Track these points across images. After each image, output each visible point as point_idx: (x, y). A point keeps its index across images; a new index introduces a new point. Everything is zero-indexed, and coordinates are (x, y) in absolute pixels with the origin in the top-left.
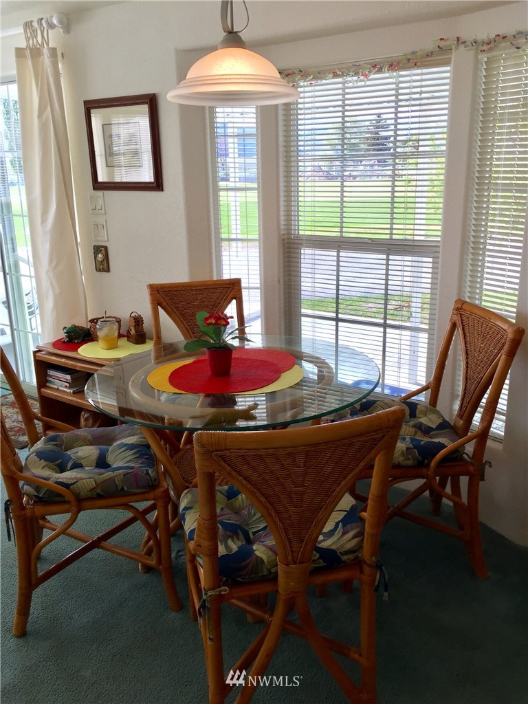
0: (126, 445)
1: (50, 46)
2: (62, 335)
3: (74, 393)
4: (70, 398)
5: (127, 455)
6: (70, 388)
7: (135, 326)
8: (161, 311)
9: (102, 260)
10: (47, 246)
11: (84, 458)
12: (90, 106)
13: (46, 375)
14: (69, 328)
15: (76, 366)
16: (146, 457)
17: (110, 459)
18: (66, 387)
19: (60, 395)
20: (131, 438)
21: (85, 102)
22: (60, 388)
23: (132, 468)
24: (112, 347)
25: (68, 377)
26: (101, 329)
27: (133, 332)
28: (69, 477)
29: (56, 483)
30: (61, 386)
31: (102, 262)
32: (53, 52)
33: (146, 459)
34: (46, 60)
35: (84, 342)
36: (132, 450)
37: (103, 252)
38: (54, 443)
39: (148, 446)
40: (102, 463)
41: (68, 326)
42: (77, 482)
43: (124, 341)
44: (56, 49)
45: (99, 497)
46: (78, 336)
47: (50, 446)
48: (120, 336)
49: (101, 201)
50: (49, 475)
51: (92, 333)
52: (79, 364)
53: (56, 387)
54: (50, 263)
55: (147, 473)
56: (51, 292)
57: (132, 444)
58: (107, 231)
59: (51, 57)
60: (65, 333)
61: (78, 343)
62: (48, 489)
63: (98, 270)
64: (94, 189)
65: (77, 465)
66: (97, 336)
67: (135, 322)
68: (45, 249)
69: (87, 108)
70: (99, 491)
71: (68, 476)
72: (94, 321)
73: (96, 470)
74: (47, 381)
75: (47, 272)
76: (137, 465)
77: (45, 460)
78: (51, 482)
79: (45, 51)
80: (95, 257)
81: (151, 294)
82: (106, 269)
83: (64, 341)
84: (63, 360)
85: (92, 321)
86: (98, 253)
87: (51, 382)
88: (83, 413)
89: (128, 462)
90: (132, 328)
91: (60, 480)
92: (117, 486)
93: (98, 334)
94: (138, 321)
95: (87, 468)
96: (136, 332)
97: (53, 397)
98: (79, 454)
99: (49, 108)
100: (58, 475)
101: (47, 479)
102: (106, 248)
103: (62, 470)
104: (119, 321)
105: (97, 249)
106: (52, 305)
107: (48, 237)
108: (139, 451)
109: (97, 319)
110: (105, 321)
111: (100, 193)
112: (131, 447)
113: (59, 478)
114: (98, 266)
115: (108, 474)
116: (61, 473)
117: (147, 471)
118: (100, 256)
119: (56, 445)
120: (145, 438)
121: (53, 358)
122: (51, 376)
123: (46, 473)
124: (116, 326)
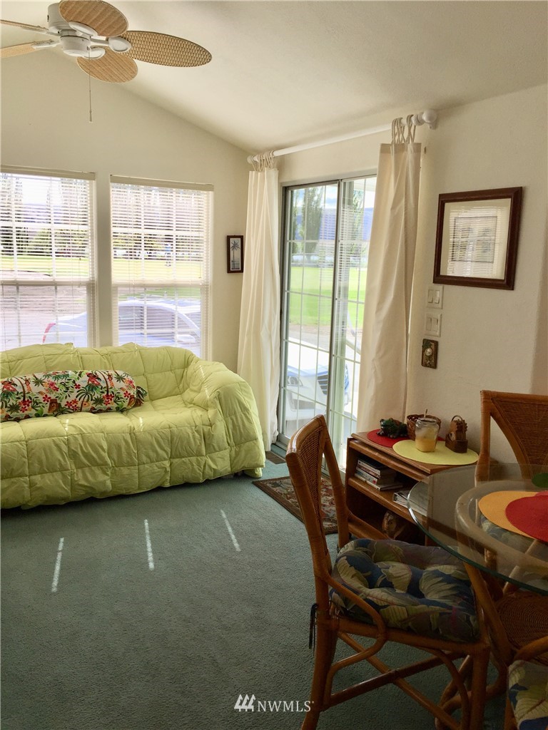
0: (442, 574)
1: (415, 141)
2: (378, 426)
3: (381, 490)
4: (377, 495)
5: (443, 588)
6: (378, 484)
7: (457, 431)
8: (493, 424)
9: (430, 355)
10: (378, 335)
11: (395, 577)
12: (445, 199)
13: (356, 464)
14: (387, 421)
15: (389, 463)
16: (465, 597)
17: (424, 586)
18: (374, 482)
19: (367, 490)
20: (448, 567)
21: (440, 195)
22: (368, 482)
23: (450, 608)
24: (429, 450)
25: (378, 472)
26: (419, 429)
27: (453, 437)
28: (379, 597)
29: (366, 600)
30: (369, 480)
31: (430, 357)
32: (417, 147)
33: (465, 599)
34: (409, 155)
35: (399, 438)
36: (449, 583)
37: (433, 347)
38: (365, 549)
39: (468, 583)
40: (414, 589)
41: (386, 419)
42: (387, 606)
43: (441, 446)
44: (420, 144)
45: (409, 631)
46: (394, 431)
47: (360, 552)
48: (439, 439)
49: (438, 294)
50: (360, 588)
51: (409, 430)
52: (392, 462)
53: (364, 480)
54: (377, 352)
55: (468, 621)
56: (373, 380)
57: (450, 575)
58: (440, 326)
59: (414, 151)
60: (382, 426)
61: (393, 438)
62: (356, 606)
63: (424, 364)
64: (434, 282)
65: (387, 584)
66: (415, 435)
67: (458, 427)
68: (375, 337)
69: (442, 201)
70: (410, 624)
71: (377, 594)
72: (413, 418)
73: (408, 597)
74: (356, 471)
75: (373, 360)
76: (456, 606)
77: (356, 569)
78: (360, 598)
79: (410, 147)
80: (423, 351)
81: (484, 402)
82: (433, 365)
83: (379, 434)
84: (377, 454)
85: (410, 417)
86: (427, 348)
87: (360, 473)
88: (388, 514)
89: (445, 597)
90: (453, 433)
91: (370, 598)
92: (431, 626)
93: (416, 433)
94: (461, 426)
95: (398, 591)
96: (457, 438)
97: (359, 490)
98: (391, 571)
99: (404, 201)
100: (368, 591)
101: (357, 592)
102: (436, 343)
103: (371, 586)
104: (439, 422)
105: (427, 343)
106: (372, 394)
107: (381, 326)
108: (458, 587)
109: (417, 417)
110: (424, 421)
111: (440, 287)
112: (448, 579)
113: (369, 595)
114: (425, 361)
115: (422, 607)
116: (370, 588)
117: (468, 617)
118: (429, 350)
119: (366, 552)
120: (466, 572)
121: (367, 449)
122: (360, 467)
123: (356, 584)
124: (436, 429)
